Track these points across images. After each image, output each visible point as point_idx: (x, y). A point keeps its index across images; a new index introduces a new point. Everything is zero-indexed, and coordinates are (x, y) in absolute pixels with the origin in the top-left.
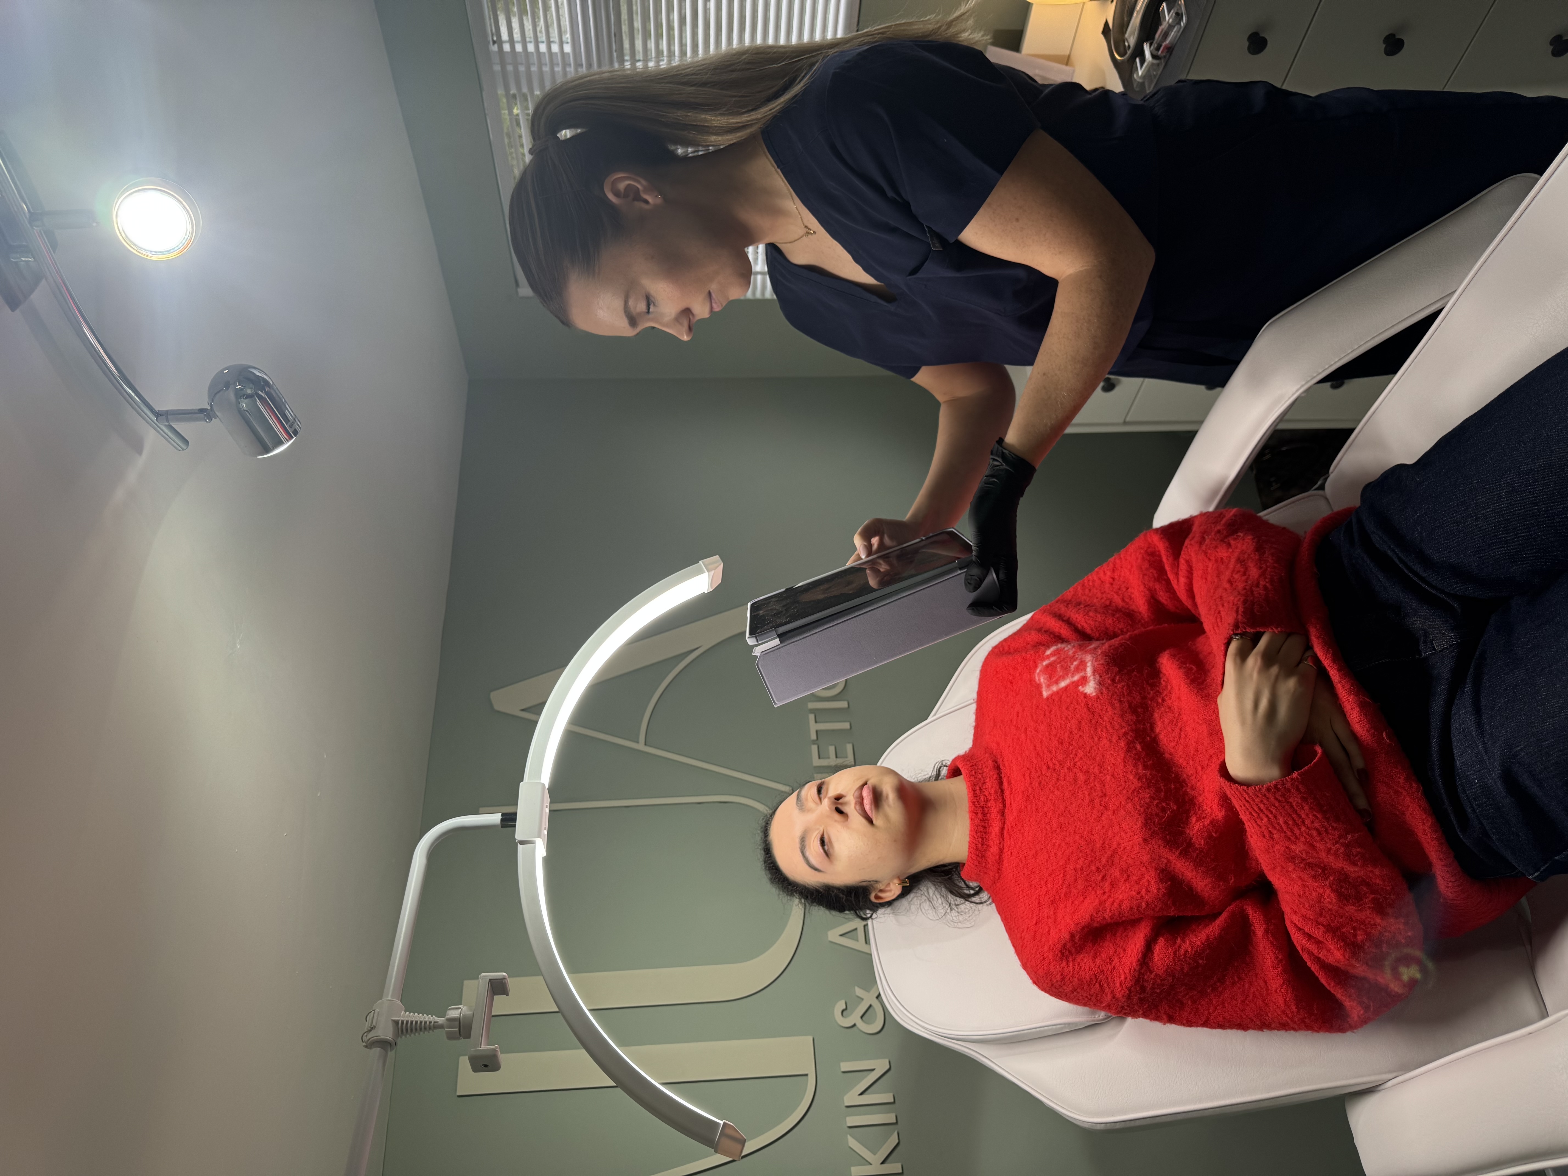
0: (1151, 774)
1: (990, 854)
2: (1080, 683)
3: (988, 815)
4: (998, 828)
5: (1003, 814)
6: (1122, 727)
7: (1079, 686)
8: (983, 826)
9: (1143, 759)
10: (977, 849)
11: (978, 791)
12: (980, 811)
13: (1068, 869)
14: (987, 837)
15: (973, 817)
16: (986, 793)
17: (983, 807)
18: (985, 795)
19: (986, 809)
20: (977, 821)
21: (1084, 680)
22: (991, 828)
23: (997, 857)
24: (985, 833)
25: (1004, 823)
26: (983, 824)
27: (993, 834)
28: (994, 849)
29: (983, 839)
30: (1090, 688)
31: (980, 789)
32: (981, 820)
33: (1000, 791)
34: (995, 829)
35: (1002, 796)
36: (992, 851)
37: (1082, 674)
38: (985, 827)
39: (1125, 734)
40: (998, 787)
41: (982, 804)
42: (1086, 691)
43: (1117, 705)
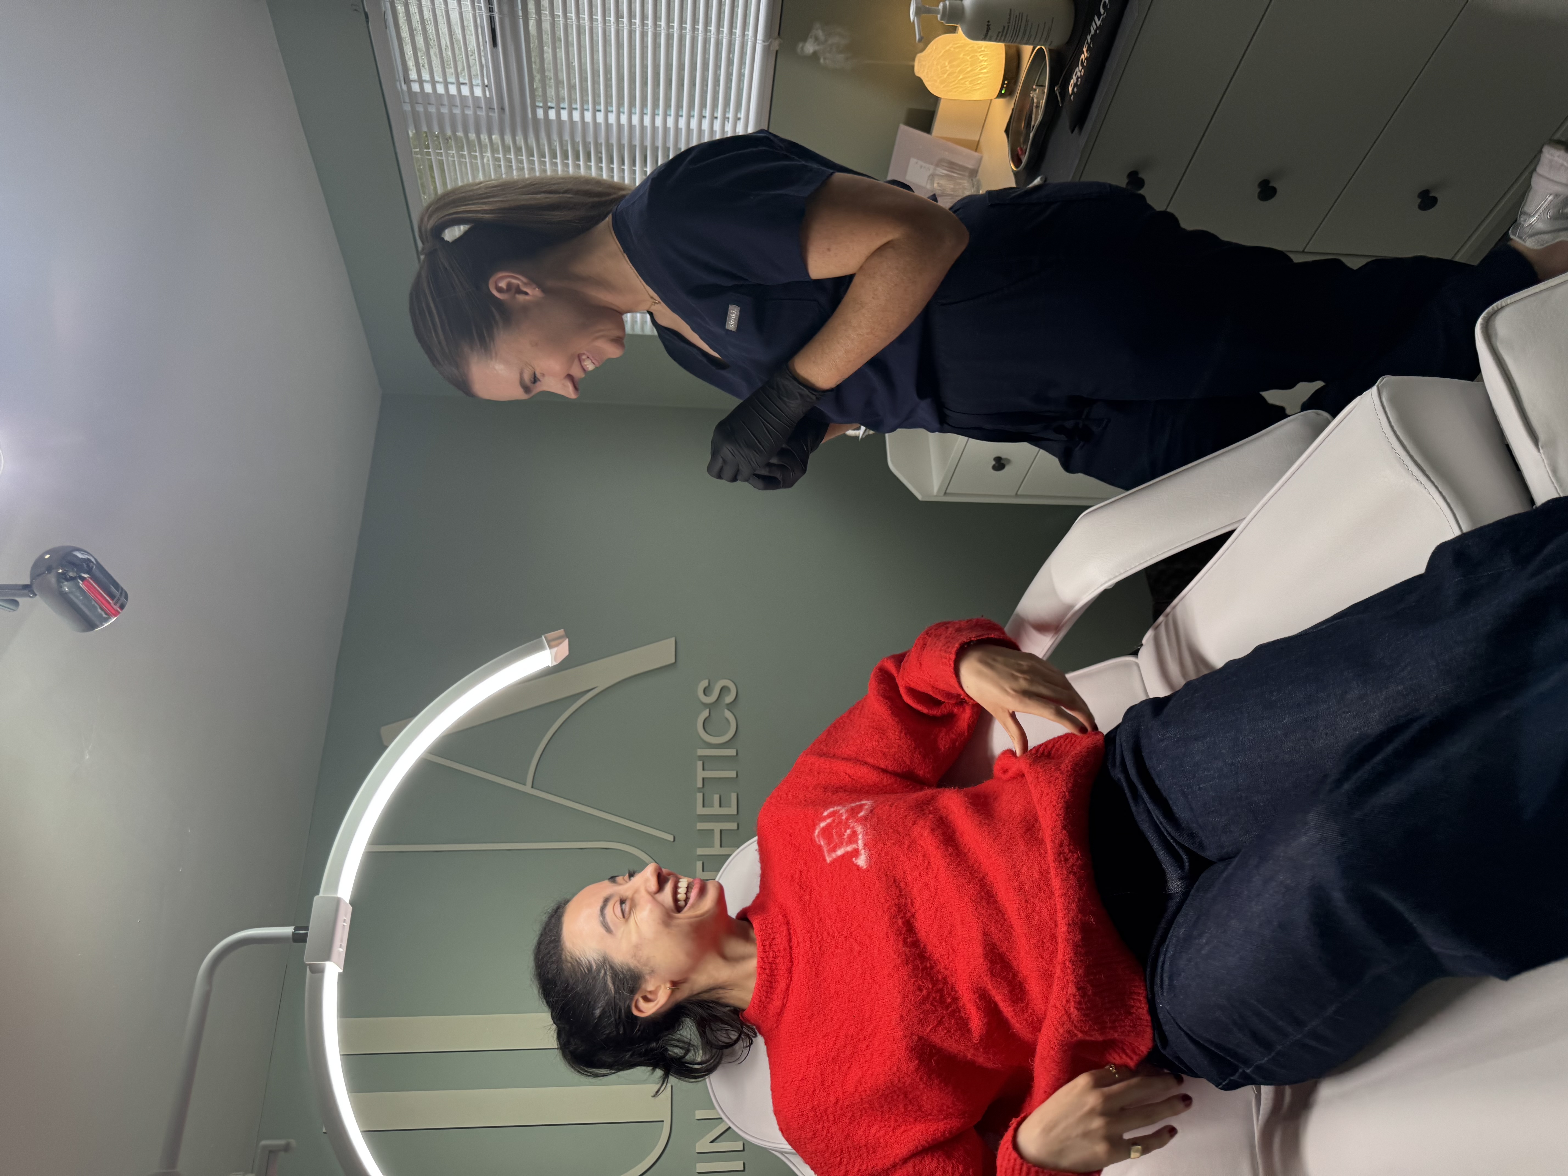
0: (909, 951)
1: (772, 1007)
2: (853, 854)
3: (776, 971)
4: (784, 984)
5: (790, 971)
6: (887, 901)
7: (852, 858)
8: (769, 981)
9: (904, 934)
10: (761, 1001)
11: (767, 947)
12: (767, 966)
13: (841, 1034)
14: (772, 991)
15: (761, 972)
16: (776, 950)
17: (771, 963)
18: (774, 951)
19: (774, 965)
20: (764, 976)
21: (856, 853)
22: (777, 983)
23: (779, 1010)
24: (771, 987)
25: (791, 980)
26: (770, 979)
27: (779, 990)
28: (778, 1003)
29: (767, 992)
30: (862, 861)
31: (770, 945)
32: (768, 976)
33: (788, 948)
34: (781, 985)
35: (790, 953)
36: (774, 1004)
37: (854, 846)
38: (771, 983)
39: (889, 908)
40: (787, 944)
41: (770, 960)
42: (858, 864)
43: (884, 879)
